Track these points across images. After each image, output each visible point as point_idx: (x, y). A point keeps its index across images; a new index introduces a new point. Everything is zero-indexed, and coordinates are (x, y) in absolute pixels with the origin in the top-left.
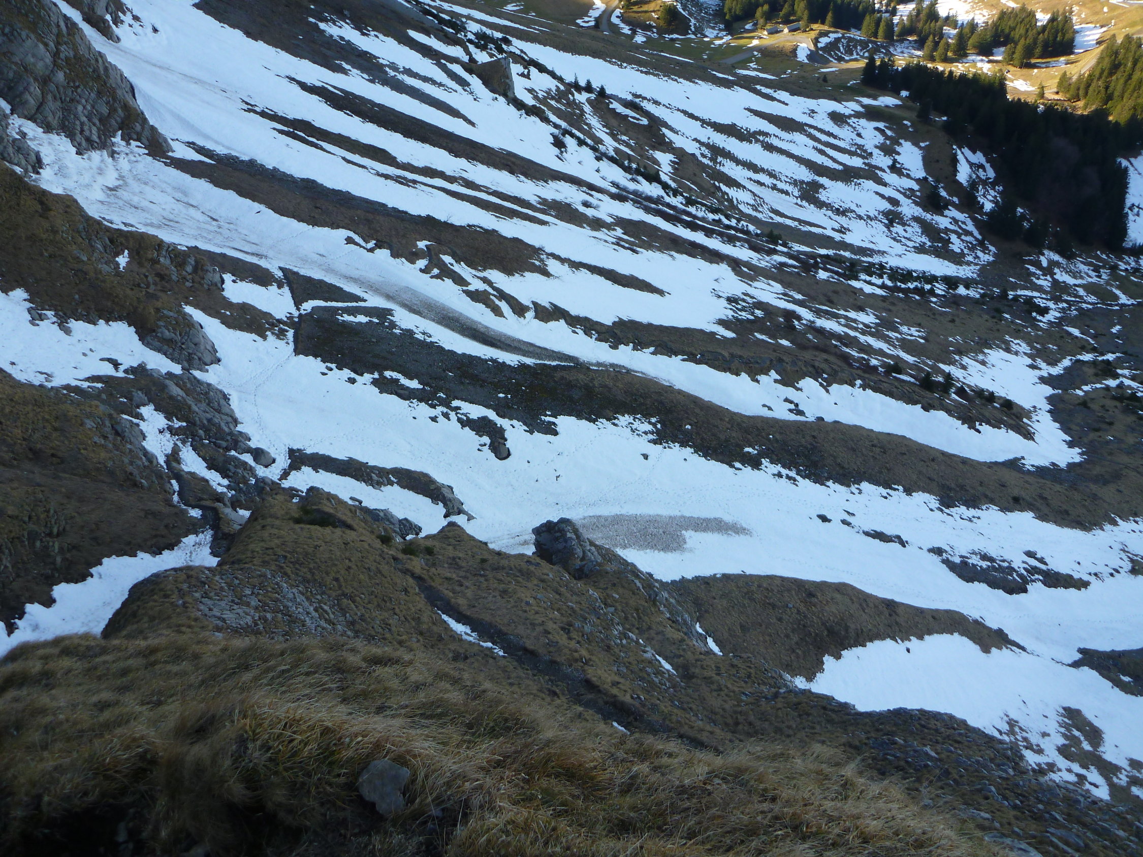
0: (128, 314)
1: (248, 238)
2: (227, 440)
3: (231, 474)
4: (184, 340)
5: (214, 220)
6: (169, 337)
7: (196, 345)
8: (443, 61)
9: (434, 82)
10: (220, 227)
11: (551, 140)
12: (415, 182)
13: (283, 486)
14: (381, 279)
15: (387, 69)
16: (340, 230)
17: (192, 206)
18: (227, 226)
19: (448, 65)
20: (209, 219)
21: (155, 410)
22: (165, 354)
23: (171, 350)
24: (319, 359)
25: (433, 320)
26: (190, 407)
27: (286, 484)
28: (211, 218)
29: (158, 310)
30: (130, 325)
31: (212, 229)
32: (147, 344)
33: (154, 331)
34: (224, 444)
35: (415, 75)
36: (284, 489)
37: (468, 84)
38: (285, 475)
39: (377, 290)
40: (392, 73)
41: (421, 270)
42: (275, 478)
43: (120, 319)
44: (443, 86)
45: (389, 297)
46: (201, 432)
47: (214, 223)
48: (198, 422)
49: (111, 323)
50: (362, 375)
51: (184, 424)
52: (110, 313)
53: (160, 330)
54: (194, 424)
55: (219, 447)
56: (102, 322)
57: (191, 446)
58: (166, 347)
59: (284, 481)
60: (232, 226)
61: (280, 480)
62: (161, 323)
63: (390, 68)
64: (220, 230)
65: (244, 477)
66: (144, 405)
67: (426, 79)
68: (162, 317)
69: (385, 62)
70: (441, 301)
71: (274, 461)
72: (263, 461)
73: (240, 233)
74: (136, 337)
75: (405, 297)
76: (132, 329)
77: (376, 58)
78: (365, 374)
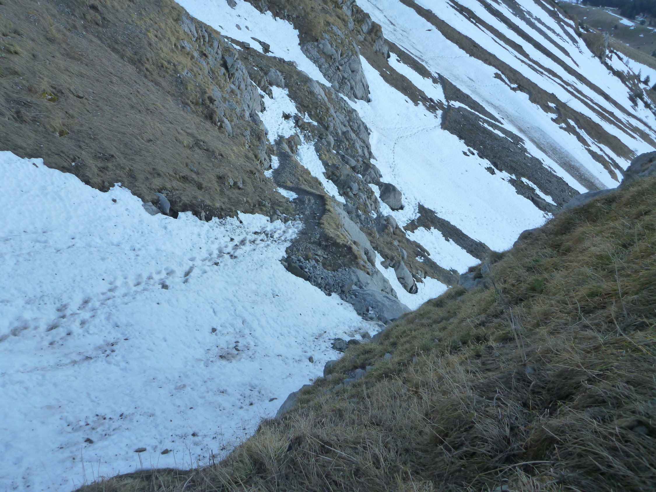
0: (298, 17)
1: (414, 45)
2: (358, 161)
3: (351, 194)
4: (343, 62)
5: (392, 24)
6: (330, 53)
7: (353, 71)
8: (562, 23)
9: (554, 32)
10: (395, 30)
11: (628, 96)
12: (542, 73)
13: (407, 236)
14: (517, 114)
15: (525, 13)
16: (491, 67)
17: (378, 8)
18: (401, 32)
19: (565, 26)
20: (388, 22)
21: (289, 96)
22: (320, 67)
23: (327, 66)
24: (463, 141)
25: (557, 162)
26: (328, 109)
27: (411, 236)
28: (391, 22)
29: (328, 23)
30: (295, 28)
31: (389, 29)
32: (306, 52)
33: (317, 40)
34: (353, 163)
35: (543, 24)
36: (408, 240)
37: (577, 42)
38: (412, 226)
39: (512, 121)
40: (528, 16)
41: (552, 119)
42: (401, 225)
43: (288, 18)
44: (560, 36)
45: (521, 130)
46: (331, 139)
47: (392, 26)
48: (332, 128)
49: (278, 18)
50: (501, 170)
51: (315, 124)
52: (280, 9)
53: (323, 42)
54: (327, 128)
55: (347, 163)
56: (269, 13)
57: (314, 145)
58: (323, 60)
59: (409, 232)
60: (405, 33)
61: (406, 228)
62: (327, 36)
63: (527, 13)
64: (395, 32)
65: (365, 205)
66: (278, 86)
67: (549, 28)
68: (329, 31)
69: (524, 9)
70: (566, 149)
71: (402, 208)
72: (391, 200)
73: (410, 40)
74: (298, 41)
75: (536, 135)
76: (297, 32)
77: (519, 5)
78: (504, 172)
